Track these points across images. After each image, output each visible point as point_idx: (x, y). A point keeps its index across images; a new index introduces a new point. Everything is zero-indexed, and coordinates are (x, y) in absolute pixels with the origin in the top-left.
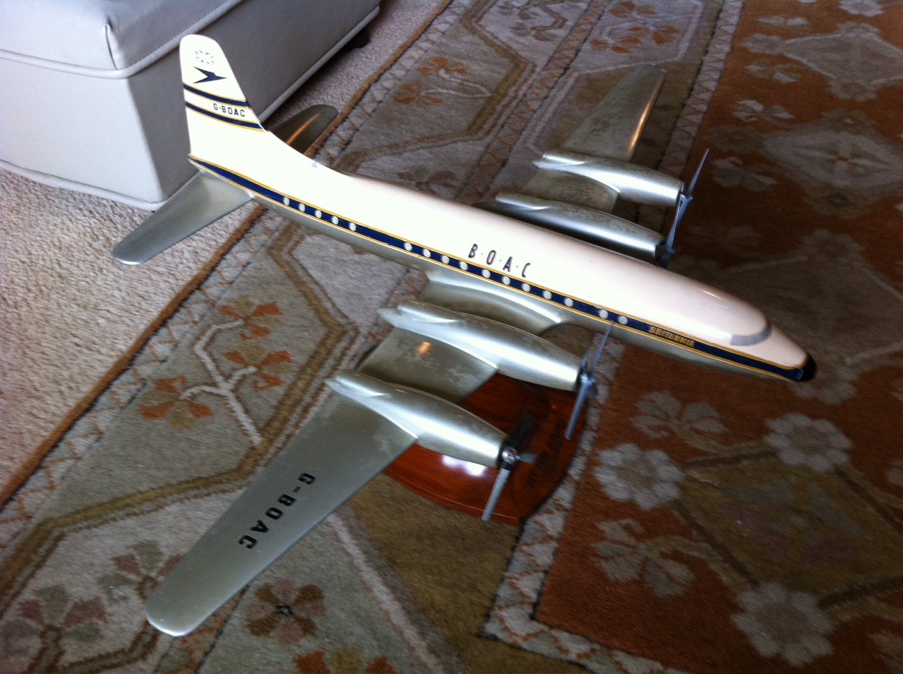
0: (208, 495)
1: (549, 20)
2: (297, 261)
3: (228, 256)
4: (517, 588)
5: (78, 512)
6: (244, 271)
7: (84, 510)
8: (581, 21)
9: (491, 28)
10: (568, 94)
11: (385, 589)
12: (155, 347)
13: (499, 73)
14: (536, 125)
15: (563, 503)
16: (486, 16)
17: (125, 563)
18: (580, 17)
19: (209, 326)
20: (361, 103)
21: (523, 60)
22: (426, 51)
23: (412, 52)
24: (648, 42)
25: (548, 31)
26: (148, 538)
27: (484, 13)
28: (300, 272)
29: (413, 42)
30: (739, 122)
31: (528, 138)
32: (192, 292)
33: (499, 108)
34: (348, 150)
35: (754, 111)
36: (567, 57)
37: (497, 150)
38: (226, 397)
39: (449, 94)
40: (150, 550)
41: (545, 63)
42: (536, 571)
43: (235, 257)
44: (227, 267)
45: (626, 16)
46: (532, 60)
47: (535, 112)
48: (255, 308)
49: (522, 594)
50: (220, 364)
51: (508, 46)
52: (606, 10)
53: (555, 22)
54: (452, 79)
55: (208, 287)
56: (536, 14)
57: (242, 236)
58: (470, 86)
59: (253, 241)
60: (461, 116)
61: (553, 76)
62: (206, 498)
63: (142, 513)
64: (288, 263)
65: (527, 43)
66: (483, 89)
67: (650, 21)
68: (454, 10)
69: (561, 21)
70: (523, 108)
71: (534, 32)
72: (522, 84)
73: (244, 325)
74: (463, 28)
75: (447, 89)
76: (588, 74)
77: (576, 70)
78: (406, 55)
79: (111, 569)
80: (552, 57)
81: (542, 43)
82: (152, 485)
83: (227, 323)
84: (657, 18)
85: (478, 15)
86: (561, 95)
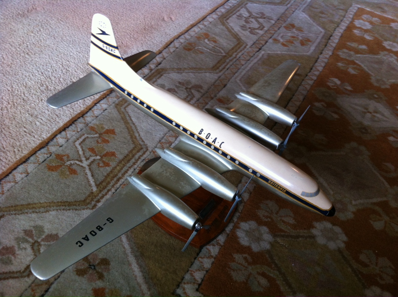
0: (69, 210)
1: (257, 26)
2: (127, 112)
3: (98, 105)
4: (193, 276)
5: (12, 206)
6: (103, 112)
7: (15, 206)
8: (271, 29)
9: (231, 24)
10: (258, 61)
11: (137, 266)
12: (58, 139)
13: (231, 45)
14: (242, 72)
15: (220, 242)
16: (230, 18)
17: (28, 233)
18: (271, 27)
19: (84, 135)
20: (169, 47)
21: (242, 41)
22: (201, 29)
23: (196, 29)
24: (297, 44)
25: (256, 31)
26: (40, 224)
27: (230, 17)
28: (128, 118)
29: (197, 24)
30: (329, 87)
31: (237, 77)
32: (79, 118)
33: (228, 61)
34: (159, 67)
35: (336, 84)
36: (261, 44)
37: (223, 79)
38: (85, 168)
39: (207, 51)
40: (40, 229)
41: (252, 44)
42: (203, 270)
43: (101, 106)
44: (96, 109)
45: (290, 30)
46: (246, 42)
47: (243, 65)
48: (105, 130)
49: (195, 279)
50: (85, 152)
51: (237, 34)
52: (283, 26)
53: (260, 27)
54: (210, 44)
55: (86, 117)
56: (252, 22)
57: (106, 97)
58: (217, 49)
59: (110, 100)
60: (211, 61)
61: (253, 51)
62: (68, 211)
63: (39, 212)
64: (123, 113)
65: (245, 34)
66: (222, 51)
67: (300, 34)
68: (218, 13)
69: (262, 27)
70: (238, 62)
71: (249, 30)
72: (239, 53)
73: (99, 137)
74: (220, 22)
75: (207, 49)
76: (269, 54)
77: (264, 50)
78: (192, 30)
79: (22, 235)
80: (255, 42)
81: (252, 35)
82: (45, 201)
83: (91, 134)
84: (304, 33)
85: (227, 17)
86: (256, 60)
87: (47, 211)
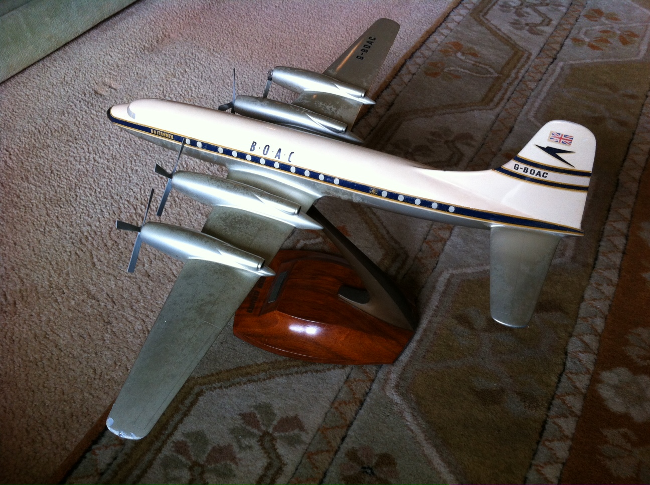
0: (306, 372)
1: (538, 19)
4: (542, 474)
5: (212, 375)
7: (217, 374)
8: (563, 22)
9: (494, 22)
10: (557, 79)
11: (443, 464)
13: (503, 58)
14: (534, 102)
15: (574, 409)
16: (490, 12)
17: (249, 418)
18: (562, 19)
20: (399, 74)
21: (521, 49)
22: (446, 37)
23: (437, 37)
24: (616, 42)
25: (538, 28)
26: (265, 401)
27: (489, 9)
29: (436, 29)
31: (528, 111)
33: (505, 85)
34: (392, 111)
36: (554, 49)
37: (505, 119)
39: (466, 73)
40: (266, 410)
41: (538, 52)
42: (556, 463)
45: (596, 21)
46: (527, 49)
47: (533, 90)
49: (546, 479)
51: (508, 37)
52: (581, 14)
53: (543, 21)
54: (468, 61)
56: (528, 13)
58: (482, 67)
60: (476, 90)
61: (545, 64)
62: (304, 375)
63: (259, 379)
65: (523, 36)
66: (492, 70)
67: (616, 26)
68: (466, 5)
69: (547, 20)
70: (523, 86)
71: (527, 27)
72: (521, 68)
74: (474, 20)
75: (464, 68)
76: (572, 65)
77: (562, 60)
78: (432, 39)
79: (239, 422)
80: (542, 48)
81: (534, 37)
82: (264, 360)
84: (621, 24)
85: (485, 11)
86: (552, 80)
87: (271, 377)
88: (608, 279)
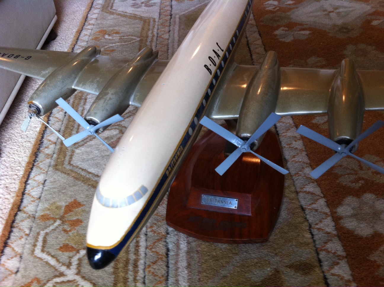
2: (77, 167)
3: (30, 182)
6: (44, 187)
10: (180, 27)
12: (6, 264)
13: (137, 27)
16: (114, 5)
19: (38, 234)
21: (146, 18)
22: (92, 30)
23: (84, 32)
25: (150, 2)
28: (83, 173)
29: (82, 28)
30: (271, 12)
32: (16, 215)
33: (148, 43)
35: (274, 5)
36: (168, 10)
39: (118, 45)
41: (159, 16)
43: (35, 180)
44: (32, 189)
46: (151, 17)
47: (168, 39)
48: (63, 208)
50: (59, 258)
51: (134, 14)
54: (114, 38)
55: (25, 207)
57: (33, 165)
58: (126, 38)
59: (41, 165)
60: (130, 54)
61: (167, 21)
64: (72, 171)
65: (143, 10)
66: (134, 38)
68: (97, 7)
70: (160, 39)
71: (143, 5)
72: (153, 29)
73: (62, 223)
74: (105, 13)
75: (114, 43)
76: (184, 14)
77: (176, 15)
80: (160, 13)
81: (151, 8)
83: (49, 226)
85: (111, 5)
88: (293, 137)
